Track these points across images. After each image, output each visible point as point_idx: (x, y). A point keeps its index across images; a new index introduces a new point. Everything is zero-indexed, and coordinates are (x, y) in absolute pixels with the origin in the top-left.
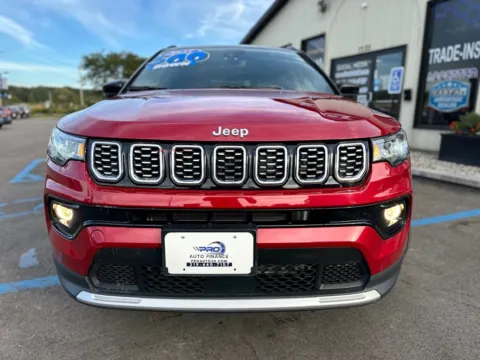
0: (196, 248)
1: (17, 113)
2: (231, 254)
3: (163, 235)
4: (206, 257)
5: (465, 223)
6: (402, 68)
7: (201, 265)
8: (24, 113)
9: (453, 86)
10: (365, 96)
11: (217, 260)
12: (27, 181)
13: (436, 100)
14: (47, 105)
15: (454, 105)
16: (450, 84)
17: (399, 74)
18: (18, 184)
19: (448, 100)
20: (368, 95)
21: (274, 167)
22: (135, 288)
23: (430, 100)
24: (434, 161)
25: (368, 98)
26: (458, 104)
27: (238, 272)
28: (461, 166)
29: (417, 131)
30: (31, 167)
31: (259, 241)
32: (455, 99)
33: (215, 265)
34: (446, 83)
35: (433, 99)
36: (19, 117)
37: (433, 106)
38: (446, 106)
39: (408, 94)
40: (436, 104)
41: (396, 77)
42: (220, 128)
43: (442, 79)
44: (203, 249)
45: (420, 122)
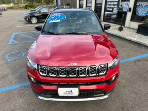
0: (65, 91)
1: (2, 9)
2: (73, 92)
3: (58, 89)
4: (68, 93)
5: (138, 61)
6: (128, 2)
7: (66, 94)
8: (5, 9)
9: (144, 8)
10: (116, 9)
11: (70, 93)
12: (13, 43)
13: (139, 12)
14: (12, 5)
15: (144, 14)
16: (144, 7)
17: (127, 4)
18: (11, 44)
19: (142, 12)
20: (117, 8)
21: (84, 71)
22: (51, 96)
23: (137, 12)
24: (135, 33)
25: (117, 10)
26: (146, 14)
27: (75, 95)
28: (143, 35)
29: (131, 22)
30: (13, 37)
31: (80, 89)
32: (145, 12)
33: (70, 94)
34: (143, 6)
35: (138, 11)
36: (3, 10)
37: (138, 14)
38: (142, 14)
39: (130, 9)
40: (139, 13)
41: (126, 5)
42: (70, 63)
43: (142, 5)
44: (67, 91)
45: (132, 19)
